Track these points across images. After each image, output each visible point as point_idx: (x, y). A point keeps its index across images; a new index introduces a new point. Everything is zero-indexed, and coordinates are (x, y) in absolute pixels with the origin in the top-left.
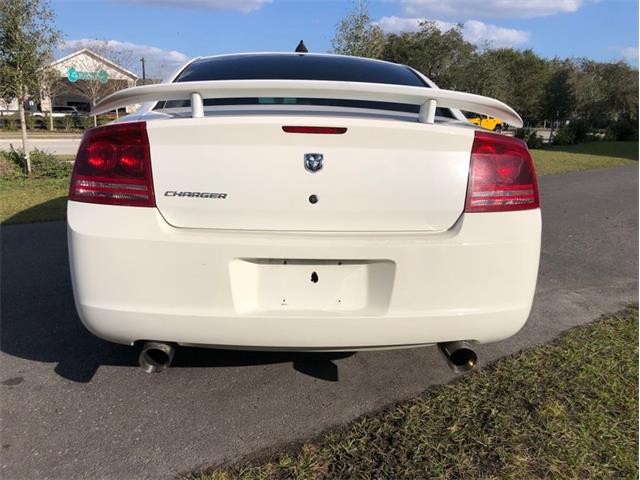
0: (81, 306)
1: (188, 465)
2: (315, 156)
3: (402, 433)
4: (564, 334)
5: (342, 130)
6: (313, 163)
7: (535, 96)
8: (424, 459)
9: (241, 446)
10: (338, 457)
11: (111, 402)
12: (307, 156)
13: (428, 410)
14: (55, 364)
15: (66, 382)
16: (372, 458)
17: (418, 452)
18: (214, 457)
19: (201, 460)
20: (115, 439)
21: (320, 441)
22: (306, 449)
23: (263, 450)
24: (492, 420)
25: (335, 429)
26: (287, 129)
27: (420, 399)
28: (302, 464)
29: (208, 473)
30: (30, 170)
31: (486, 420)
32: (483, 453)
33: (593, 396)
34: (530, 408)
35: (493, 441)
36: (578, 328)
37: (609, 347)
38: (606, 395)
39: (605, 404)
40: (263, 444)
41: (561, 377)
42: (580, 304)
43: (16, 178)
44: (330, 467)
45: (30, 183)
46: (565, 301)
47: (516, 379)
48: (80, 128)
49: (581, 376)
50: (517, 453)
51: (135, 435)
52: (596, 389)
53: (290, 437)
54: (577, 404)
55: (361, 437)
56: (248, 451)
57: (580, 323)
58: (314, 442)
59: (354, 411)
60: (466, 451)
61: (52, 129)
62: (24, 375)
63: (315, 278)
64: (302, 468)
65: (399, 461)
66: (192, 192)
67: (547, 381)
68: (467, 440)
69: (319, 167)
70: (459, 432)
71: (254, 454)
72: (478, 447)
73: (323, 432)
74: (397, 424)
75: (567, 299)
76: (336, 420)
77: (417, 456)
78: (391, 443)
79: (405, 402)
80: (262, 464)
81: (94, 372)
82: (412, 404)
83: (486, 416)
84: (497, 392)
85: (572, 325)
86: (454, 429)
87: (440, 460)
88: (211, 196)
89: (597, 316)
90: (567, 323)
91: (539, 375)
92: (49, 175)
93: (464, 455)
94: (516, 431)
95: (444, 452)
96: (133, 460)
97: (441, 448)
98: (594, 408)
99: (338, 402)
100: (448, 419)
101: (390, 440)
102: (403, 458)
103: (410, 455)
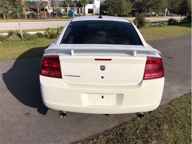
0: (44, 102)
1: (72, 141)
2: (103, 66)
3: (125, 133)
4: (172, 101)
5: (110, 60)
6: (103, 68)
7: (177, 4)
8: (130, 141)
9: (84, 135)
10: (108, 139)
11: (52, 121)
12: (101, 66)
13: (132, 126)
14: (37, 109)
15: (40, 114)
16: (117, 140)
17: (128, 139)
18: (78, 139)
19: (75, 139)
20: (54, 132)
21: (104, 134)
22: (100, 136)
23: (89, 136)
24: (148, 129)
25: (107, 131)
26: (96, 59)
27: (130, 122)
28: (99, 141)
29: (76, 143)
30: (22, 38)
31: (146, 129)
32: (145, 140)
33: (177, 122)
34: (159, 126)
35: (148, 136)
36: (176, 99)
37: (184, 106)
38: (180, 122)
39: (179, 125)
40: (90, 135)
41: (169, 116)
42: (179, 90)
43: (19, 41)
44: (106, 142)
45: (23, 43)
46: (174, 89)
47: (156, 116)
48: (34, 18)
49: (174, 116)
50: (153, 140)
51: (58, 131)
52: (178, 120)
53: (96, 133)
54: (172, 125)
55: (114, 134)
56: (86, 137)
57: (177, 97)
58: (102, 134)
59: (113, 125)
60: (140, 139)
61: (26, 18)
62: (30, 112)
63: (103, 97)
64: (99, 142)
65: (123, 141)
66: (71, 75)
67: (165, 117)
68: (141, 136)
69: (104, 69)
70: (139, 133)
71: (87, 138)
72: (144, 138)
73: (105, 132)
74: (124, 130)
75: (175, 88)
76: (108, 128)
77: (128, 140)
78: (121, 136)
79: (126, 123)
80: (89, 141)
81: (47, 111)
82: (128, 123)
83: (147, 128)
84: (151, 120)
85: (175, 97)
86: (138, 132)
87: (133, 141)
88: (76, 76)
89: (183, 94)
90: (173, 97)
91: (163, 115)
92: (28, 39)
93: (140, 140)
94: (154, 133)
95: (135, 139)
96: (58, 138)
97: (134, 138)
98: (176, 126)
99: (109, 122)
100: (137, 129)
101: (121, 135)
102: (124, 140)
103: (126, 139)
